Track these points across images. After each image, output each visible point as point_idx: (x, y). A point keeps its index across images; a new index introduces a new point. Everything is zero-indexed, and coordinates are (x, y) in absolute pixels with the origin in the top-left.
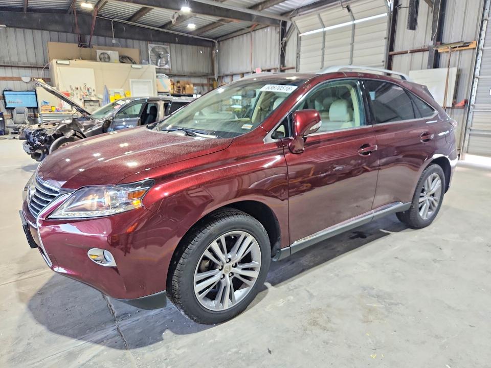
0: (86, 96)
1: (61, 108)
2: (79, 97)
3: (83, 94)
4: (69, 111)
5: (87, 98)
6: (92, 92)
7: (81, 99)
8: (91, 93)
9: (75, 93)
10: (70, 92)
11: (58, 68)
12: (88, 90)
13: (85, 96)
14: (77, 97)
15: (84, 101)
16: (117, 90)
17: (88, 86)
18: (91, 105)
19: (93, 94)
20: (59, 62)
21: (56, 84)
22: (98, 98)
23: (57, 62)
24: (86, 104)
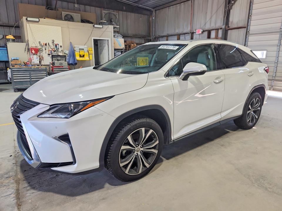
0: (55, 51)
1: (31, 62)
2: (47, 53)
3: (51, 50)
4: (38, 65)
5: (54, 54)
6: (60, 48)
7: (49, 54)
8: (58, 48)
9: (44, 49)
10: (39, 47)
11: (28, 24)
12: (56, 46)
13: (52, 52)
14: (46, 52)
15: (52, 55)
16: (81, 47)
17: (55, 43)
18: (58, 60)
19: (60, 49)
20: (29, 19)
21: (26, 40)
22: (65, 53)
23: (27, 19)
24: (54, 59)
